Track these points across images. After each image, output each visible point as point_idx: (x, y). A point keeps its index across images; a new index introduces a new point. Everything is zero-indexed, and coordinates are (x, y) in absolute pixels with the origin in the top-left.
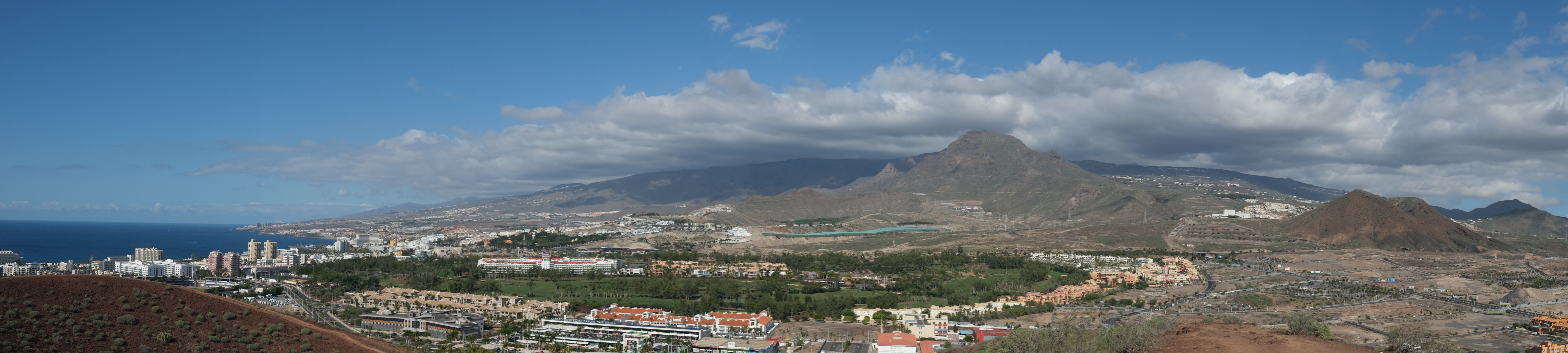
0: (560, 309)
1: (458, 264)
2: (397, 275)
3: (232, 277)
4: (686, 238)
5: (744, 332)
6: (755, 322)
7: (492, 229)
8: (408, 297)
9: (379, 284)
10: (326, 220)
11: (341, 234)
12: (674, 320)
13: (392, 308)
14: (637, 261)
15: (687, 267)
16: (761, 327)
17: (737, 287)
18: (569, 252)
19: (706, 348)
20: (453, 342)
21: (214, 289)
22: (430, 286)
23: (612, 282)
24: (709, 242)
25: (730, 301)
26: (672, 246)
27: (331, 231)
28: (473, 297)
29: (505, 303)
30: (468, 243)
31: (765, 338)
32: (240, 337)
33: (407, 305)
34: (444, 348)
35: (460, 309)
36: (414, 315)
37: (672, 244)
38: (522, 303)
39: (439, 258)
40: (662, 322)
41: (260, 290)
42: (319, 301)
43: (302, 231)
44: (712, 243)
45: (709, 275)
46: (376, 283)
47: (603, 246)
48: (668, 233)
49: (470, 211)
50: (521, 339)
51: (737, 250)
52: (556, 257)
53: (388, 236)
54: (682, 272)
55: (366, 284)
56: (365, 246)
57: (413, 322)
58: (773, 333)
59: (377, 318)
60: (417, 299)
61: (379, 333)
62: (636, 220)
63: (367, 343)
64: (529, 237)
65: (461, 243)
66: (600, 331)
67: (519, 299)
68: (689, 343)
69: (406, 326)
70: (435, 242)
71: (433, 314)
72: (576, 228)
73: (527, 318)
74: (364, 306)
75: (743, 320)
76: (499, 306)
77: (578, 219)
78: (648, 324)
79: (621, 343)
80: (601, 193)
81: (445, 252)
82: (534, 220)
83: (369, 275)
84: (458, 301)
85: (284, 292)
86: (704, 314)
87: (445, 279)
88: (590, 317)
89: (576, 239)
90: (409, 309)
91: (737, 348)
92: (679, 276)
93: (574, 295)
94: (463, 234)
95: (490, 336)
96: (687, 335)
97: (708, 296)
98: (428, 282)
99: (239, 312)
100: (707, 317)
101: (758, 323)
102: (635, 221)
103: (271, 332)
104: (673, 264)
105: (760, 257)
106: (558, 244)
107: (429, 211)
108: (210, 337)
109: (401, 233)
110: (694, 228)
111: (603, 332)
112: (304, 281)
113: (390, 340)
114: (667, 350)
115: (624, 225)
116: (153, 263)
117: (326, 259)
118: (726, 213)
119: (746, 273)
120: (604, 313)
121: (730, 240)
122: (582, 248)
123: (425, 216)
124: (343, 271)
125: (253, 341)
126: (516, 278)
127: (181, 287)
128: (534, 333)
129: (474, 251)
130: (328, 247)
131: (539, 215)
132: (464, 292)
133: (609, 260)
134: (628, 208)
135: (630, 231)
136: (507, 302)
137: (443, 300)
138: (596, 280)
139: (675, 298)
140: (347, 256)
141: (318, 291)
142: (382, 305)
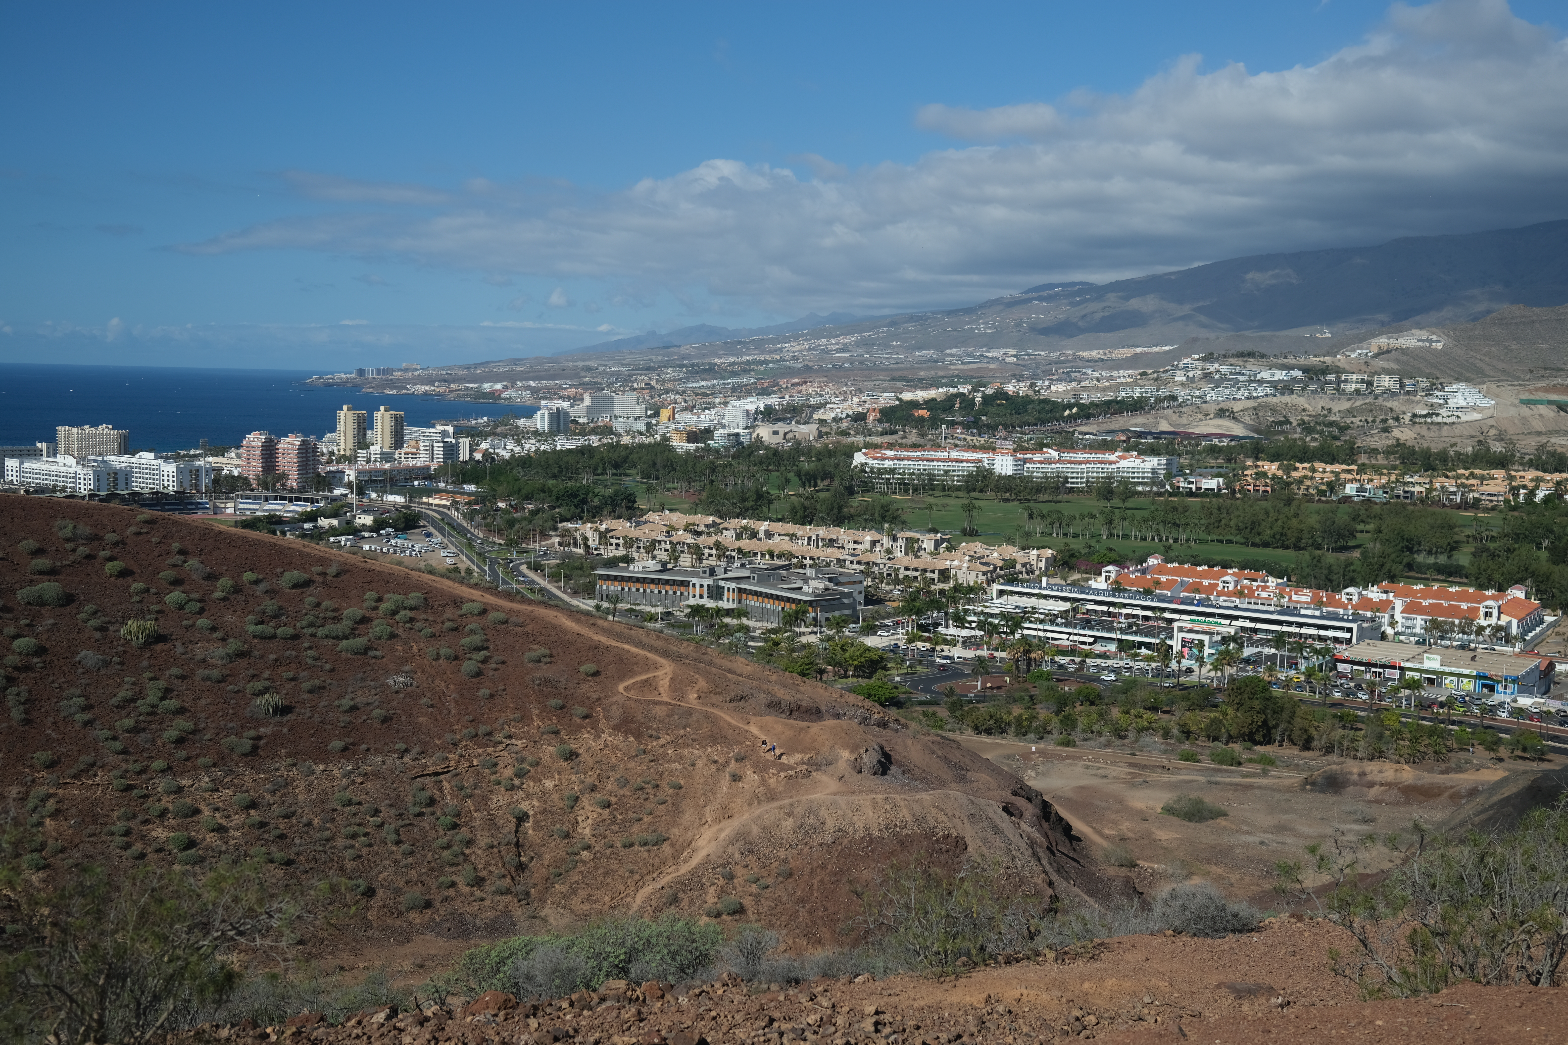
0: (1034, 562)
1: (809, 462)
2: (675, 485)
3: (299, 491)
4: (1330, 410)
5: (1464, 633)
6: (1495, 613)
7: (886, 384)
8: (699, 534)
9: (636, 505)
10: (515, 362)
11: (550, 394)
12: (1295, 598)
13: (663, 556)
14: (1212, 462)
15: (1328, 477)
16: (1509, 623)
17: (1451, 527)
18: (1058, 439)
19: (1369, 665)
20: (797, 630)
21: (258, 519)
22: (747, 510)
23: (1152, 508)
24: (1385, 421)
25: (1431, 560)
26: (1294, 428)
27: (529, 388)
28: (842, 534)
29: (912, 548)
30: (833, 415)
31: (1517, 650)
32: (323, 626)
33: (697, 552)
34: (776, 644)
35: (812, 559)
36: (712, 572)
37: (1295, 424)
38: (948, 549)
39: (767, 448)
40: (1266, 602)
41: (368, 520)
42: (502, 542)
43: (462, 386)
44: (1391, 422)
45: (1382, 496)
46: (629, 501)
47: (1135, 425)
48: (1286, 399)
49: (837, 344)
50: (947, 627)
51: (1453, 440)
52: (1027, 449)
53: (656, 399)
54: (1317, 488)
55: (606, 504)
56: (604, 420)
57: (709, 586)
58: (1539, 640)
59: (630, 578)
60: (718, 537)
61: (634, 610)
62: (1213, 367)
63: (607, 632)
64: (967, 402)
65: (816, 417)
66: (1120, 614)
67: (943, 541)
68: (1328, 650)
69: (694, 596)
70: (758, 412)
71: (753, 570)
72: (1074, 384)
73: (960, 581)
74: (602, 551)
75: (1464, 606)
76: (899, 554)
77: (1080, 363)
78: (1232, 605)
79: (1169, 642)
80: (1135, 304)
81: (781, 434)
82: (980, 365)
83: (612, 484)
84: (809, 544)
85: (422, 523)
86: (1365, 588)
87: (780, 493)
88: (1099, 583)
89: (1075, 410)
90: (700, 559)
91: (1447, 669)
92: (1309, 498)
93: (1066, 535)
94: (821, 396)
95: (877, 620)
96: (1323, 633)
97: (1378, 545)
98: (744, 500)
99: (319, 569)
100: (1374, 594)
101: (1500, 613)
102: (1212, 369)
103: (394, 613)
104: (1296, 469)
105: (1513, 455)
106: (1032, 420)
107: (745, 343)
108: (251, 628)
109: (684, 392)
110: (1350, 388)
111: (1128, 616)
112: (467, 499)
113: (659, 625)
114: (1275, 664)
115: (1184, 379)
116: (103, 461)
117: (517, 449)
118: (1429, 350)
119: (1476, 495)
120: (1132, 576)
121: (1437, 415)
122: (1087, 430)
123: (736, 355)
124: (555, 477)
125: (353, 633)
126: (937, 493)
127: (177, 516)
128: (975, 614)
129: (845, 433)
130: (522, 422)
131: (991, 354)
132: (823, 522)
133: (1147, 458)
134: (1195, 340)
135: (1197, 393)
136: (916, 546)
137: (776, 539)
138: (1116, 502)
139: (1297, 547)
140: (564, 444)
141: (499, 521)
142: (642, 550)
